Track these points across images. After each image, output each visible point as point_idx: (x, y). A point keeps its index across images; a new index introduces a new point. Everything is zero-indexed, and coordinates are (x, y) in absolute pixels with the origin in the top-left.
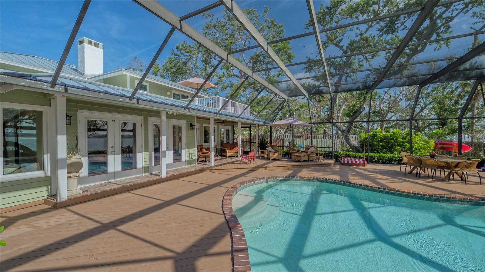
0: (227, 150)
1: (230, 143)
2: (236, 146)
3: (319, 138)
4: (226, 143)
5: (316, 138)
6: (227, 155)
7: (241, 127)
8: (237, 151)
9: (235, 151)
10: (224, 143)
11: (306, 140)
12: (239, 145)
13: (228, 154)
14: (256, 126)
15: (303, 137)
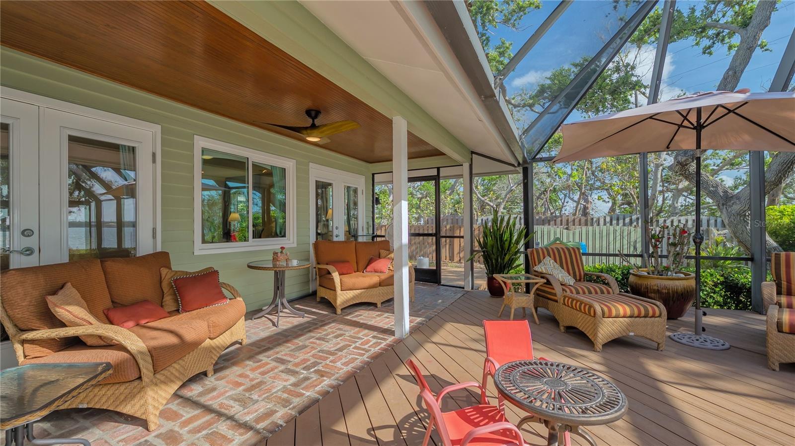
0: (336, 276)
1: (360, 239)
2: (383, 253)
3: (599, 225)
4: (342, 238)
5: (592, 225)
6: (335, 299)
7: (411, 180)
8: (383, 276)
9: (374, 279)
10: (335, 239)
11: (567, 229)
12: (401, 246)
13: (342, 297)
14: (461, 176)
15: (555, 220)
